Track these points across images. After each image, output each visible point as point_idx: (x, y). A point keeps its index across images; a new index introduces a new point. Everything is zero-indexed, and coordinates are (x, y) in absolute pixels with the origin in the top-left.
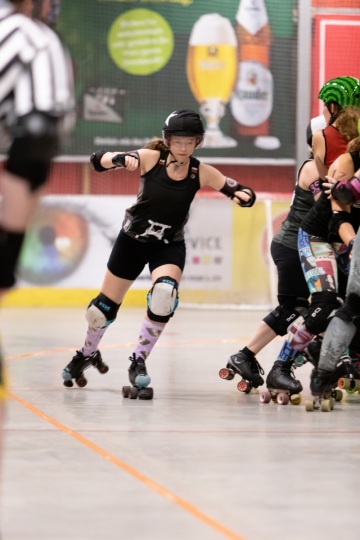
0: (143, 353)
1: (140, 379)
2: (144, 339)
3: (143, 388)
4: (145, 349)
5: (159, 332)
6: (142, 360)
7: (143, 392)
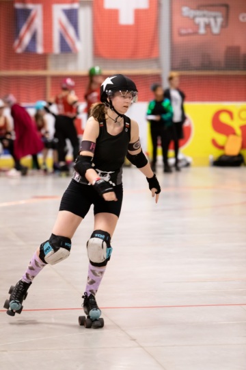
0: (91, 291)
1: (93, 313)
2: (90, 280)
3: (96, 320)
4: (92, 287)
5: (102, 273)
6: (92, 296)
7: (96, 323)
